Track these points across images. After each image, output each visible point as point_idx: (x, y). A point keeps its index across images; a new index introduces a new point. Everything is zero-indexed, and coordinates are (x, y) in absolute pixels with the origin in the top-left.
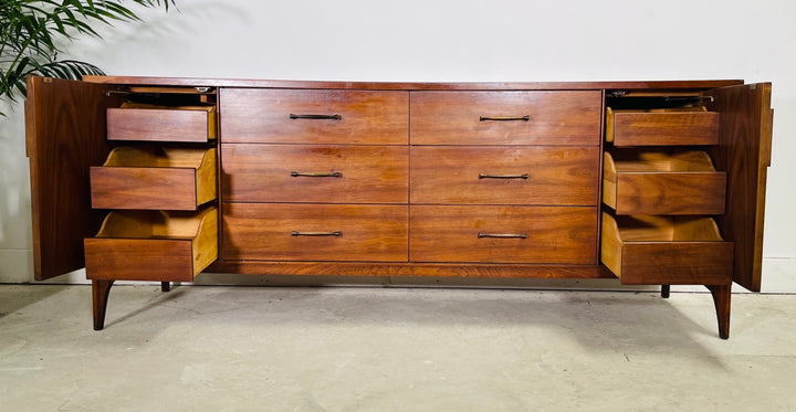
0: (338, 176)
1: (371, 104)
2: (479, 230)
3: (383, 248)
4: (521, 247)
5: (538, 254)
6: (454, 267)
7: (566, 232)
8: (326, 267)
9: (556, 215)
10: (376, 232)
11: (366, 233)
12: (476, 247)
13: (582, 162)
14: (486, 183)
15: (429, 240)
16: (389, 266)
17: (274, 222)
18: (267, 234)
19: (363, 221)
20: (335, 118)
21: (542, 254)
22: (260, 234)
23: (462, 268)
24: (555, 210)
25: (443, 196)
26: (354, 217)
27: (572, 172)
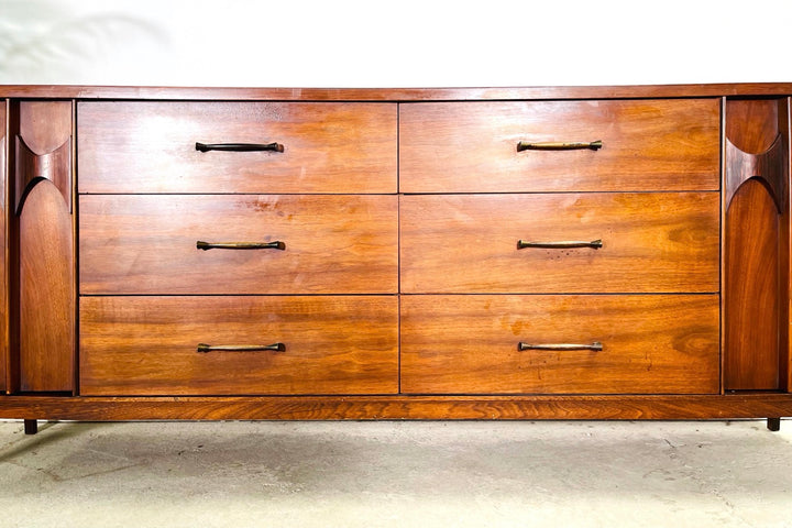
0: (280, 246)
1: (333, 126)
2: (519, 338)
3: (355, 370)
4: (590, 366)
5: (618, 378)
6: (478, 403)
7: (668, 339)
8: (258, 405)
9: (650, 310)
10: (343, 344)
11: (324, 346)
12: (515, 367)
13: (690, 218)
14: (528, 256)
15: (433, 354)
16: (366, 403)
17: (168, 328)
18: (154, 349)
19: (321, 325)
20: (273, 148)
21: (628, 377)
22: (143, 350)
23: (491, 403)
24: (647, 301)
25: (455, 280)
26: (305, 317)
27: (674, 236)
